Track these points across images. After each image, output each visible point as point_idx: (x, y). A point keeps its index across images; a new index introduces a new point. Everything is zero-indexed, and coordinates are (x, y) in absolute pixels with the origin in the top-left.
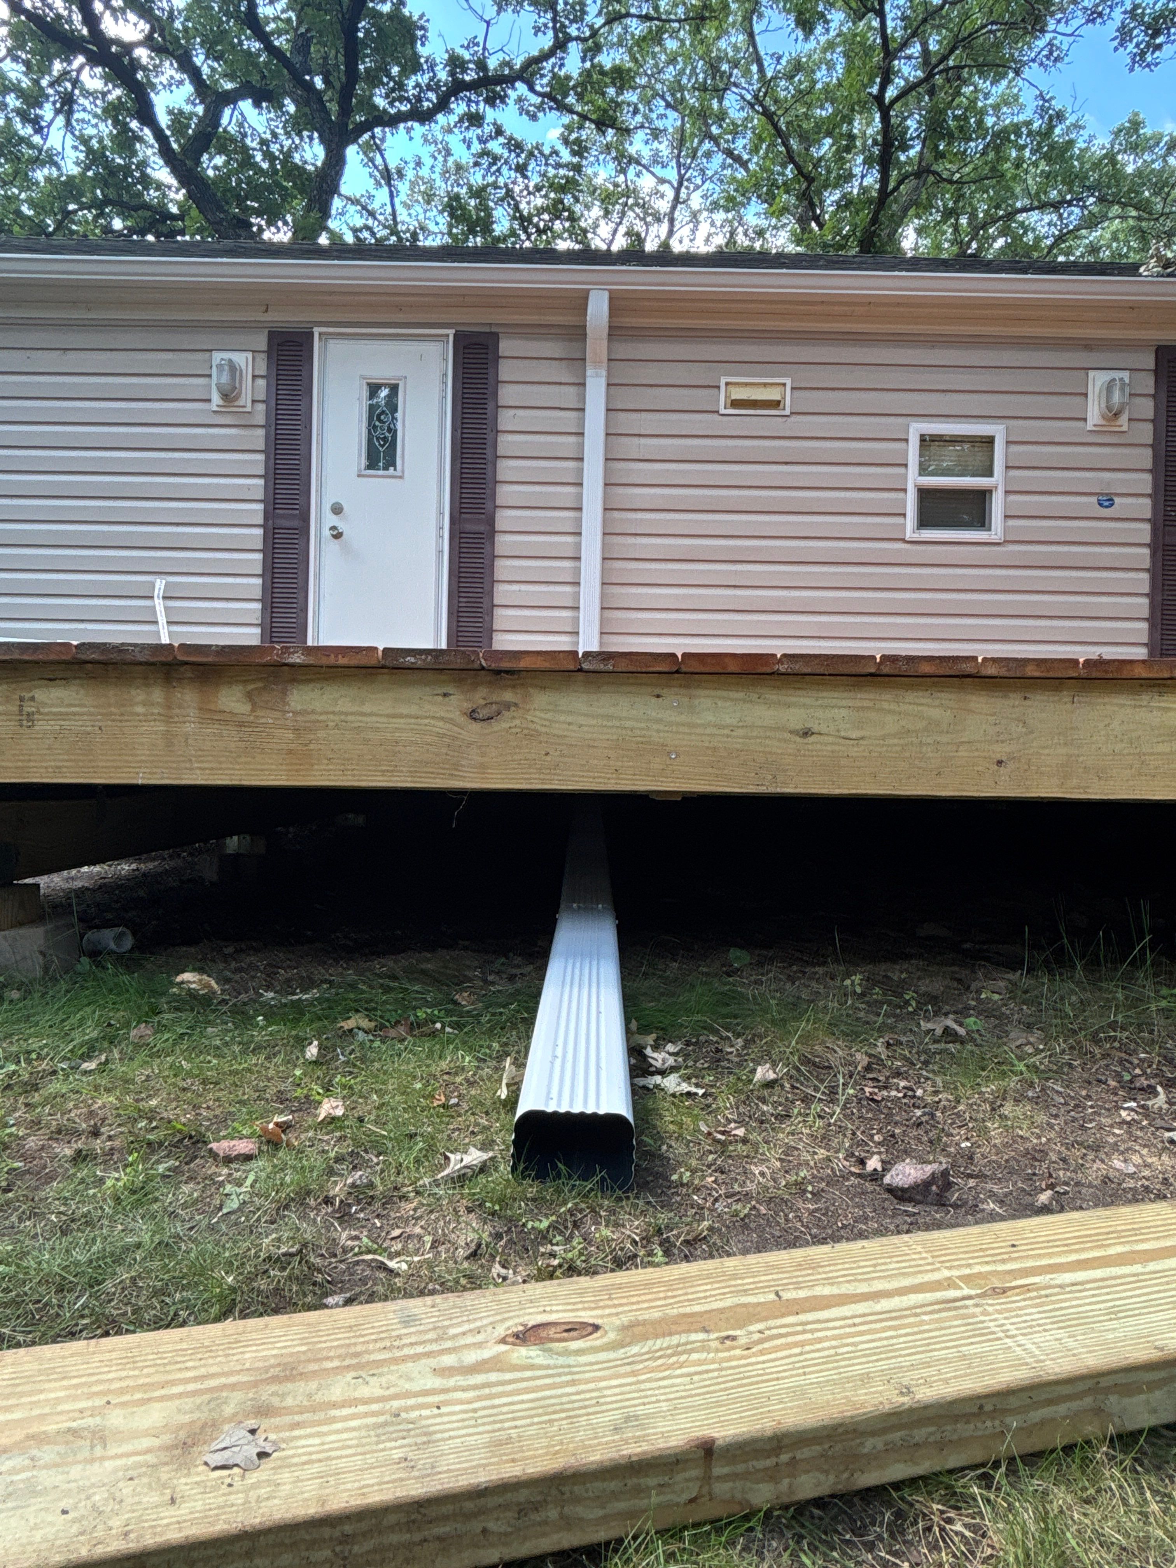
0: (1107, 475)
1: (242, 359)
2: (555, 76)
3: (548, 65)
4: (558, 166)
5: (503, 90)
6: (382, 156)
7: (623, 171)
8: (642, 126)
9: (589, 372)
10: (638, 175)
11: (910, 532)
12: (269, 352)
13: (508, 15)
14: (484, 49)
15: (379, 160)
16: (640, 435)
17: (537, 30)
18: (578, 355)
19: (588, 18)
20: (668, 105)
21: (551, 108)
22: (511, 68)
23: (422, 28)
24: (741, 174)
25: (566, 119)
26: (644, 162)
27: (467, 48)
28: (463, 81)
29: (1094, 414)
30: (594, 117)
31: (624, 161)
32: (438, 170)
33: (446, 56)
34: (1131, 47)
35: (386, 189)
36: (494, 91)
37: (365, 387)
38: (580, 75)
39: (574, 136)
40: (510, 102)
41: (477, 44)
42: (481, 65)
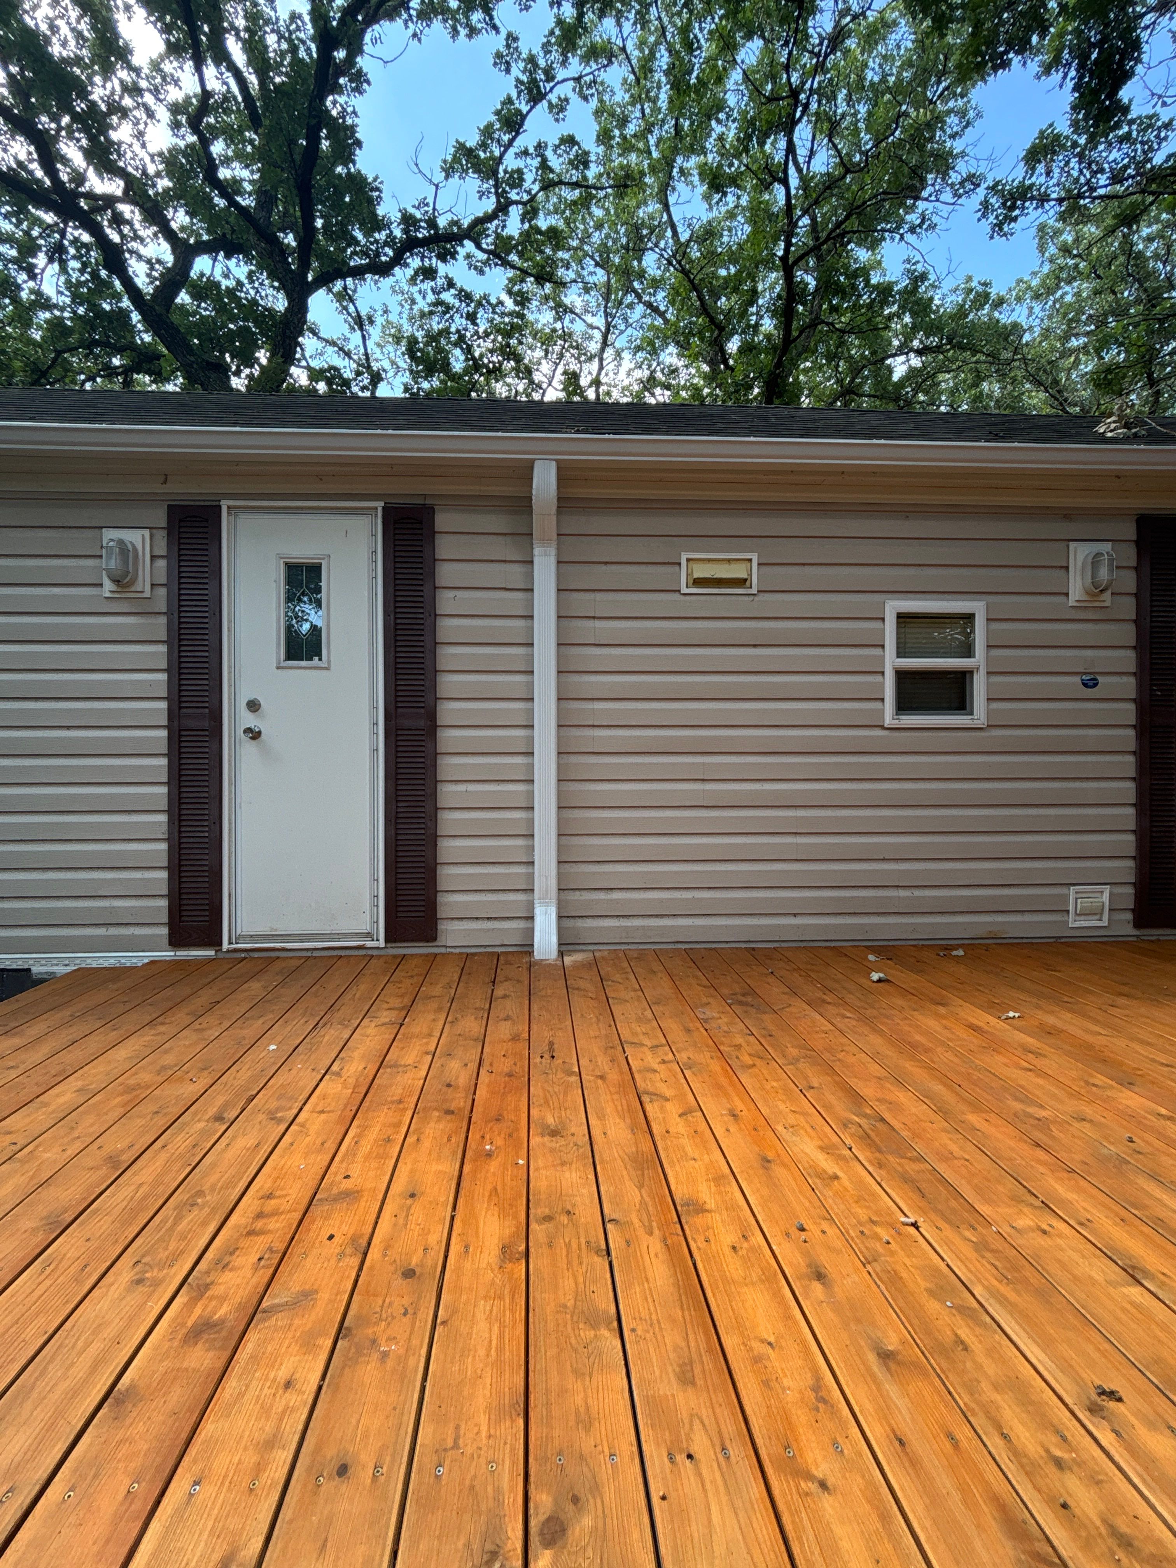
0: (1089, 653)
1: (136, 538)
2: (498, 236)
3: (492, 226)
4: (503, 315)
5: (453, 247)
6: (354, 305)
7: (559, 318)
8: (575, 281)
9: (536, 551)
10: (572, 322)
11: (889, 719)
12: (169, 529)
13: (455, 180)
14: (434, 209)
15: (351, 308)
16: (594, 618)
17: (481, 194)
18: (524, 530)
19: (526, 185)
20: (597, 264)
21: (496, 265)
22: (459, 228)
23: (377, 189)
24: (659, 322)
25: (510, 273)
26: (577, 311)
27: (418, 208)
28: (416, 237)
29: (1076, 590)
30: (534, 271)
31: (561, 310)
32: (405, 316)
33: (399, 215)
34: (992, 219)
35: (359, 333)
36: (445, 248)
37: (282, 568)
38: (521, 234)
39: (516, 288)
40: (460, 257)
41: (427, 205)
42: (432, 223)
